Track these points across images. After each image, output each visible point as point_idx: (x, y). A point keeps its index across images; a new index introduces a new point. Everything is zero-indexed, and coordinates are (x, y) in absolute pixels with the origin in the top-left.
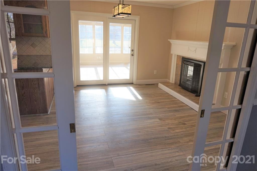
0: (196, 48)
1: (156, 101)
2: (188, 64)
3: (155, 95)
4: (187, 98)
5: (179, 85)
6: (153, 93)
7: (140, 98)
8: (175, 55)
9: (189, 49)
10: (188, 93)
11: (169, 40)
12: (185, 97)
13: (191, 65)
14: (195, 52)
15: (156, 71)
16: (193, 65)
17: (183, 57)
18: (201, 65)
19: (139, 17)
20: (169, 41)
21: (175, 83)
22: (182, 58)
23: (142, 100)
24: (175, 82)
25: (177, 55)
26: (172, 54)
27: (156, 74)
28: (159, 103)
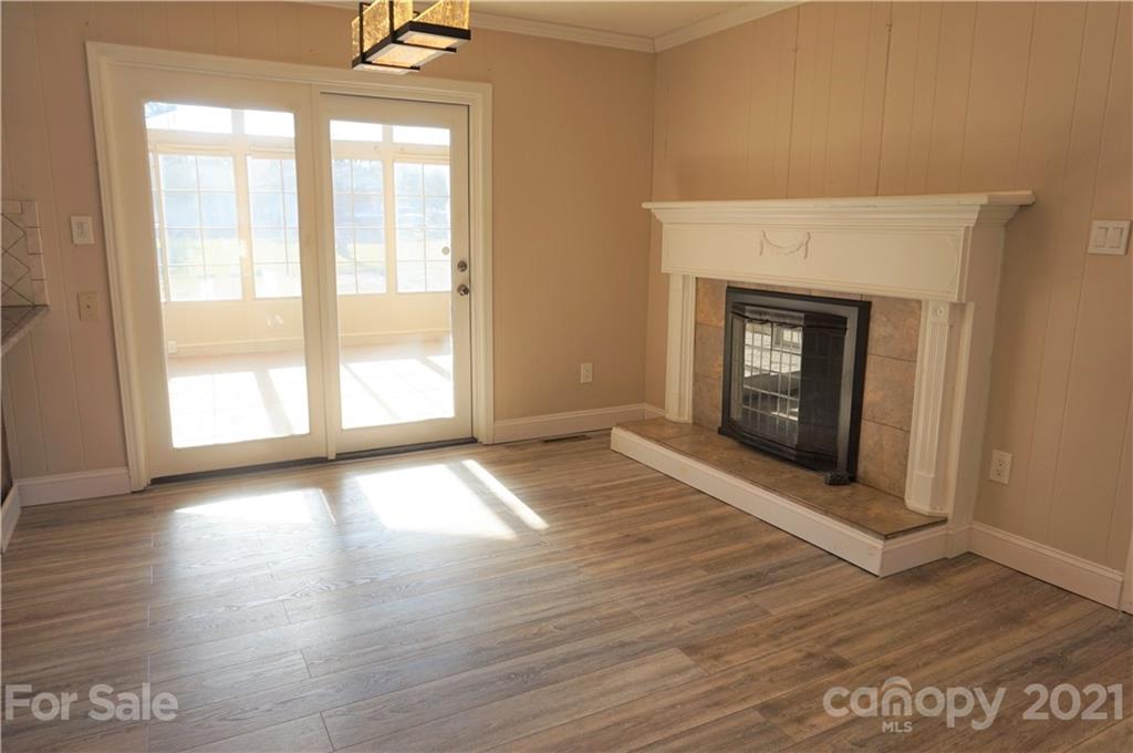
0: (809, 234)
1: (626, 532)
2: (765, 318)
3: (609, 497)
4: (789, 498)
5: (721, 431)
6: (596, 482)
7: (534, 520)
8: (684, 277)
9: (769, 243)
10: (789, 472)
11: (645, 205)
12: (782, 494)
13: (788, 321)
14: (806, 257)
15: (589, 365)
16: (796, 322)
17: (729, 287)
18: (843, 320)
19: (488, 87)
20: (649, 210)
21: (694, 423)
22: (727, 291)
23: (548, 533)
24: (694, 417)
25: (697, 278)
26: (668, 275)
27: (590, 380)
28: (646, 540)
